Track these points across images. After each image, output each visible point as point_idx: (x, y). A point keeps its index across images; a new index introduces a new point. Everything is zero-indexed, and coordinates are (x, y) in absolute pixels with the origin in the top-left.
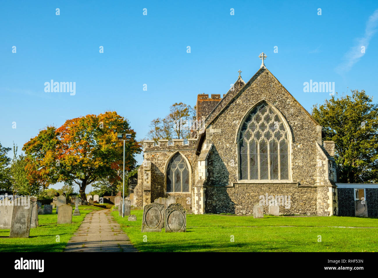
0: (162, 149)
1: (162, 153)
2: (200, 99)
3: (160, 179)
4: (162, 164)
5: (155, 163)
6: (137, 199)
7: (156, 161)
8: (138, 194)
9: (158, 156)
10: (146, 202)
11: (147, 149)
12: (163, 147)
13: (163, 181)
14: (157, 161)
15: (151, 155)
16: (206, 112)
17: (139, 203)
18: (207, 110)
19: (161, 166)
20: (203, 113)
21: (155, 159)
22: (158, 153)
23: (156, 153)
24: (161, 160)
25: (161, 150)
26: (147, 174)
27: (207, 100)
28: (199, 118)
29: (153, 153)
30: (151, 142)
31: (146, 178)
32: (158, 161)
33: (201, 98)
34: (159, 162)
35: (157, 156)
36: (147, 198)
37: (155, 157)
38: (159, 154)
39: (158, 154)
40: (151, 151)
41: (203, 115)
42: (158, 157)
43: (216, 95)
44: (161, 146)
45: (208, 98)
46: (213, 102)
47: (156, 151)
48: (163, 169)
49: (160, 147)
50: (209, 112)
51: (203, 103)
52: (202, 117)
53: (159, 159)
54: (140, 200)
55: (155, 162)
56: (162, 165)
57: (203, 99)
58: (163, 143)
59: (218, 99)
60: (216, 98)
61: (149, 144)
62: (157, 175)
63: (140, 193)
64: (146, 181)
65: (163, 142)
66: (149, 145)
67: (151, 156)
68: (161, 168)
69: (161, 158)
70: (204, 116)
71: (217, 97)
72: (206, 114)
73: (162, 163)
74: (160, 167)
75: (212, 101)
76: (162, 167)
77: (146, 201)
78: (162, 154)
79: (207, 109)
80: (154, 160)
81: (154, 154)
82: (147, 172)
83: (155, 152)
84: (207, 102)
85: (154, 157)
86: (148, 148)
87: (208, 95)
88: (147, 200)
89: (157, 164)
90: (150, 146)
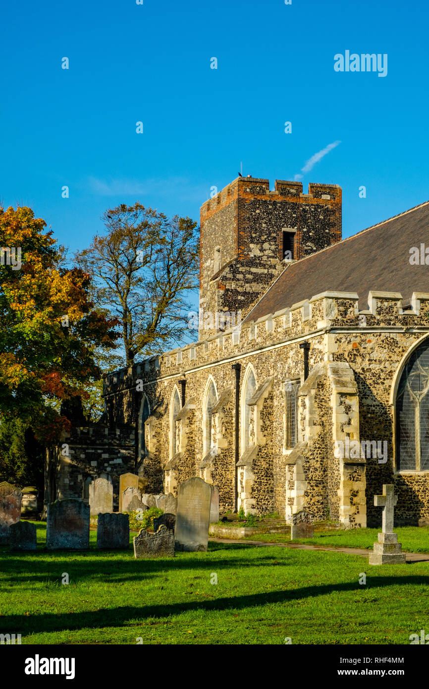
0: (382, 325)
1: (382, 338)
2: (245, 191)
3: (379, 426)
4: (383, 376)
5: (363, 369)
6: (306, 492)
7: (366, 365)
8: (310, 476)
9: (369, 346)
10: (351, 503)
11: (335, 321)
12: (388, 317)
13: (387, 433)
14: (367, 363)
15: (350, 341)
16: (261, 232)
17: (314, 507)
18: (264, 225)
19: (379, 381)
20: (254, 235)
21: (363, 357)
22: (370, 337)
23: (363, 337)
24: (380, 362)
25: (382, 329)
26: (348, 409)
27: (264, 198)
28: (243, 248)
29: (356, 337)
30: (350, 299)
31: (343, 422)
32: (370, 364)
33: (248, 190)
34: (375, 367)
35: (367, 346)
36: (356, 489)
37: (362, 350)
38: (374, 339)
39: (370, 341)
40: (348, 329)
41: (252, 242)
42: (371, 349)
43: (292, 185)
44: (379, 314)
45: (268, 192)
46: (281, 203)
47: (364, 329)
48: (387, 390)
49: (378, 317)
50: (270, 233)
51: (254, 204)
52: (252, 246)
53: (375, 355)
54: (317, 498)
55: (363, 366)
56: (384, 379)
57: (253, 191)
58: (386, 304)
59: (297, 195)
60: (291, 193)
61: (343, 304)
62: (368, 413)
63: (317, 473)
64: (343, 431)
65: (387, 299)
66: (342, 308)
67: (350, 347)
68: (382, 387)
69: (380, 354)
70: (257, 244)
71: (292, 191)
72: (263, 238)
73: (382, 371)
74: (378, 384)
75: (280, 200)
76: (383, 383)
77: (352, 499)
78: (383, 341)
79: (266, 223)
80: (359, 359)
81: (358, 340)
82: (348, 401)
83: (362, 334)
84: (265, 201)
85: (358, 350)
86: (340, 317)
87: (267, 183)
88: (355, 496)
89: (367, 374)
90: (345, 313)
